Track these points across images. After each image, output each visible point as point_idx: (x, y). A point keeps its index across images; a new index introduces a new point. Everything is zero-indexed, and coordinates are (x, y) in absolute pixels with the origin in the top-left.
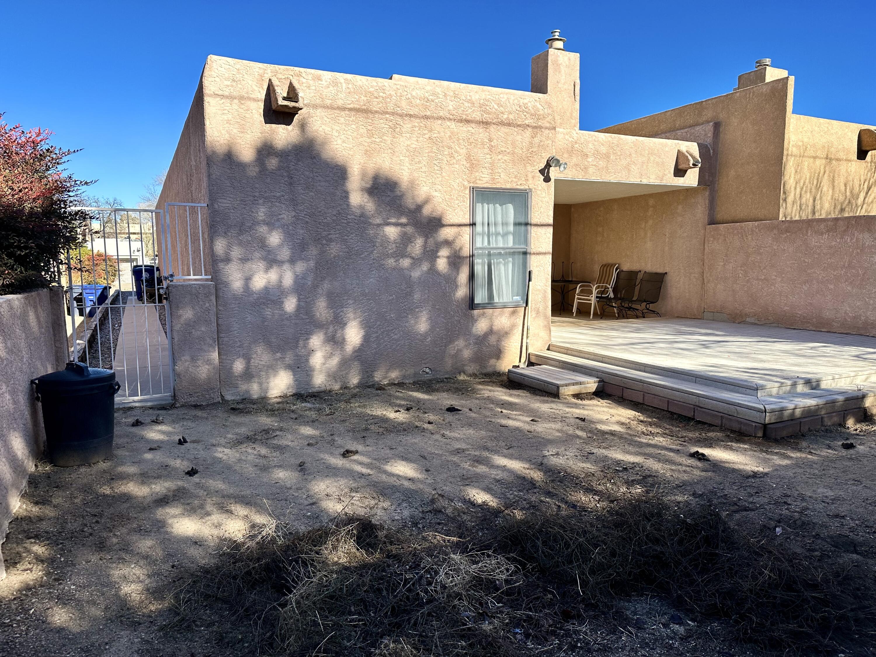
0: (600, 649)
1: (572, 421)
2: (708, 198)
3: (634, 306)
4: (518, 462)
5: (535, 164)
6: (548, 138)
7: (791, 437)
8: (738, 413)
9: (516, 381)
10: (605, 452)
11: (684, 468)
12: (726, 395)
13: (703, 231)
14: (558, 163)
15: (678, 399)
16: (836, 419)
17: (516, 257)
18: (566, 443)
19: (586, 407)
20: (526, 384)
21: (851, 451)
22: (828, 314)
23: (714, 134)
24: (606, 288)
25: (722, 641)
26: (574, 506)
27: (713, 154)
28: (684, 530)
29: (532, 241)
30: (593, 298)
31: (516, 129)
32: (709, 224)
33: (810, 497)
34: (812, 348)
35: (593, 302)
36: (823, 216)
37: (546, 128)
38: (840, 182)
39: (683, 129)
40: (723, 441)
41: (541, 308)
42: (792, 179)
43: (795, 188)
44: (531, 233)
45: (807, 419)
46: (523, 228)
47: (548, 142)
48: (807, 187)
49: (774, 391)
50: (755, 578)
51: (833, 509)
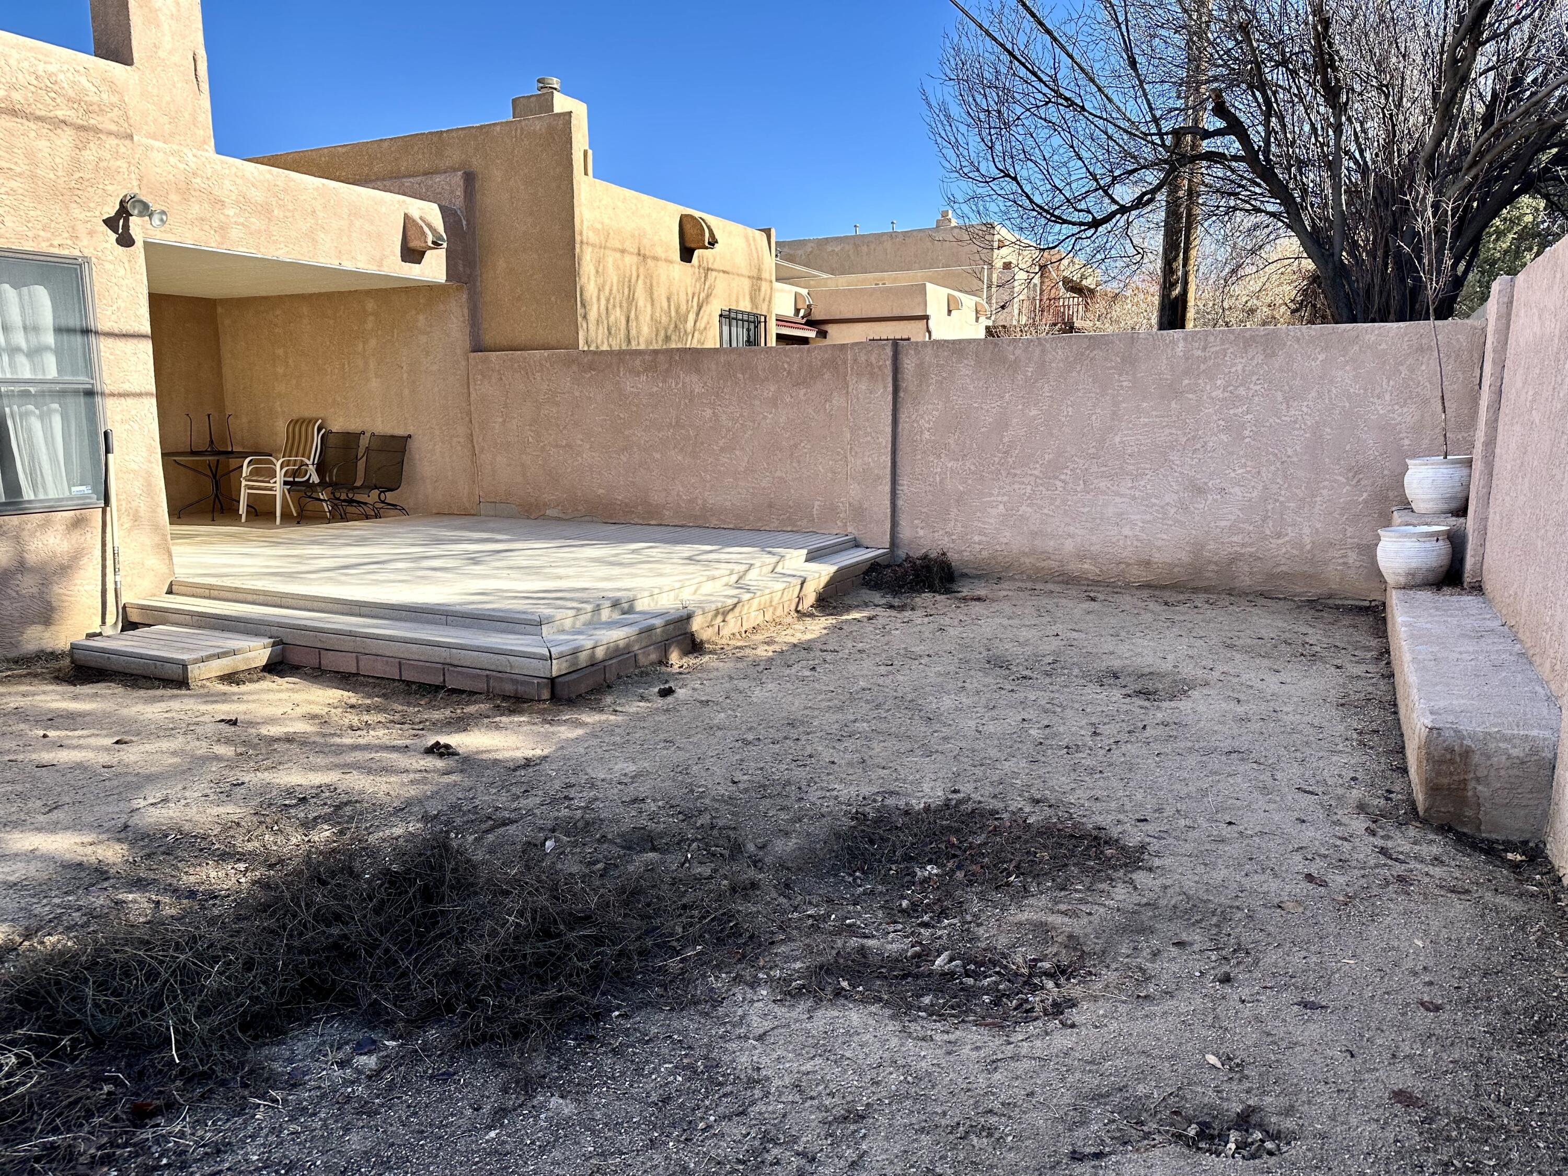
0: (206, 1153)
1: (210, 729)
2: (466, 305)
3: (358, 497)
4: (69, 834)
5: (92, 205)
6: (116, 155)
7: (591, 692)
8: (511, 666)
9: (93, 664)
10: (267, 776)
11: (412, 776)
12: (494, 640)
13: (464, 363)
14: (146, 210)
15: (417, 657)
16: (654, 657)
17: (70, 401)
18: (187, 775)
19: (245, 698)
20: (115, 668)
21: (670, 699)
22: (657, 498)
23: (465, 192)
24: (303, 464)
25: (439, 1056)
26: (192, 894)
27: (468, 228)
28: (386, 885)
29: (104, 368)
30: (278, 485)
31: (31, 124)
32: (474, 351)
33: (603, 780)
34: (634, 551)
35: (278, 494)
36: (642, 347)
37: (110, 133)
38: (661, 293)
39: (413, 176)
40: (488, 717)
41: (143, 509)
42: (592, 283)
43: (599, 299)
44: (98, 351)
45: (614, 661)
46: (79, 339)
47: (118, 163)
48: (615, 298)
49: (568, 624)
50: (493, 933)
51: (631, 791)
